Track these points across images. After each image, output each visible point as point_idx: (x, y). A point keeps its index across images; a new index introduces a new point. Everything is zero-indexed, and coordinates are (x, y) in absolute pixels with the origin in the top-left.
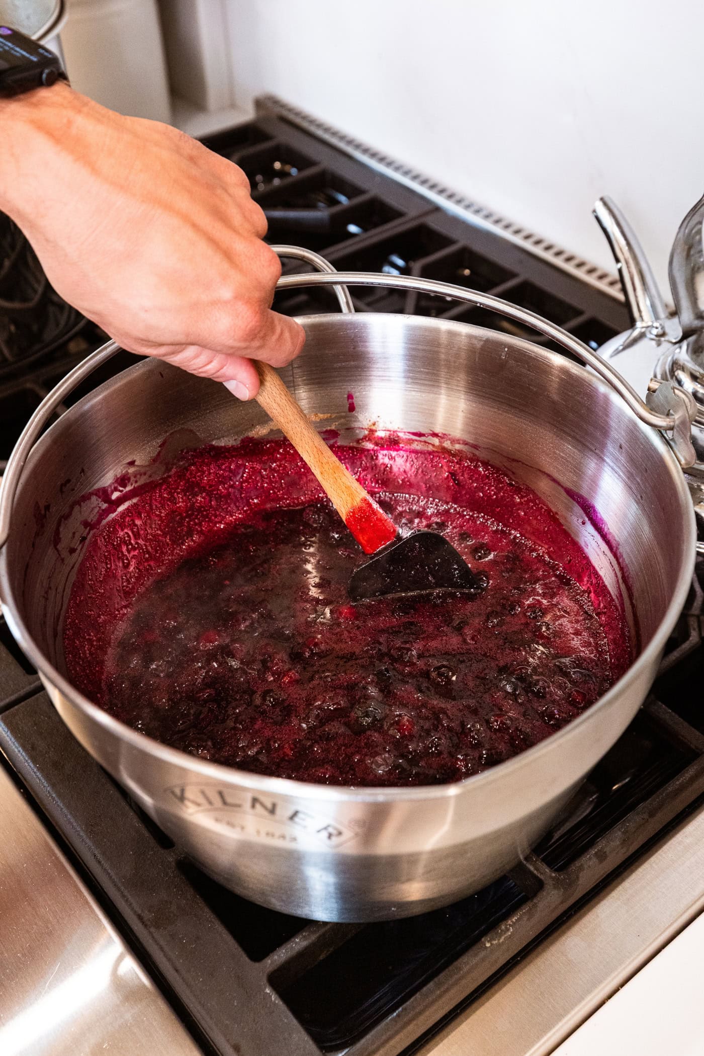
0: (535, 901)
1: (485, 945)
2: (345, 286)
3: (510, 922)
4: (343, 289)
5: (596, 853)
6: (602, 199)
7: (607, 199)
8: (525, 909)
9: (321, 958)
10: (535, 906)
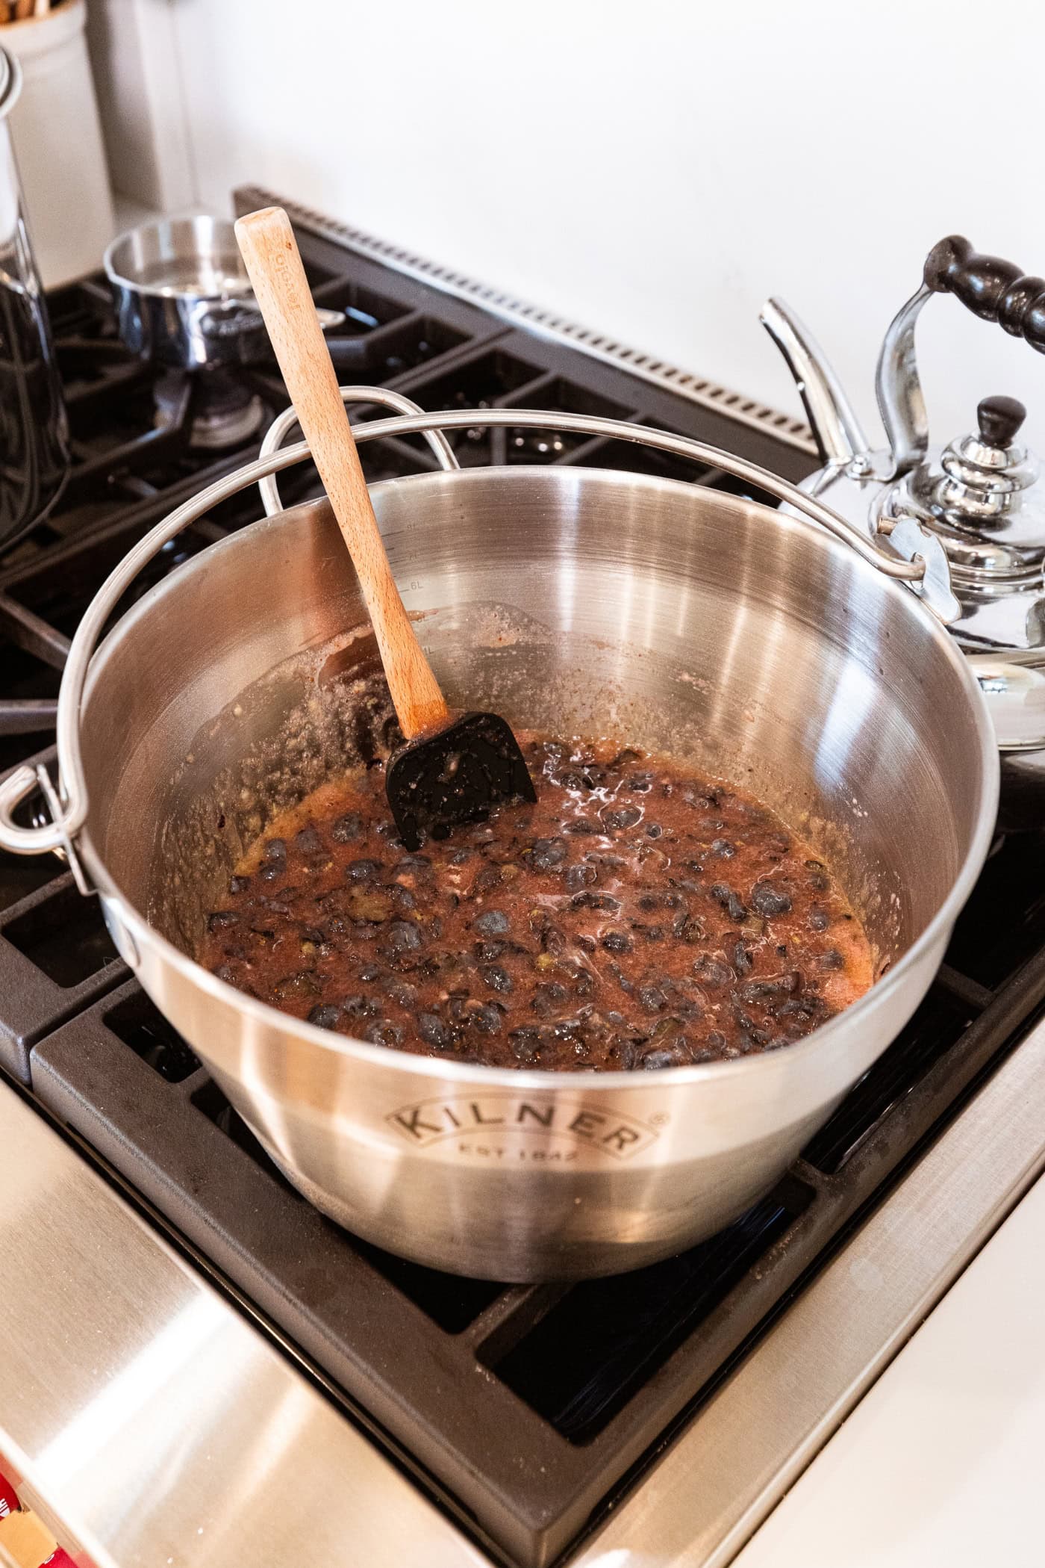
0: (809, 1214)
1: (755, 1277)
2: (439, 431)
3: (781, 1245)
4: (438, 435)
5: (876, 1145)
6: (771, 301)
7: (777, 301)
8: (797, 1227)
9: (535, 1322)
10: (811, 1221)
